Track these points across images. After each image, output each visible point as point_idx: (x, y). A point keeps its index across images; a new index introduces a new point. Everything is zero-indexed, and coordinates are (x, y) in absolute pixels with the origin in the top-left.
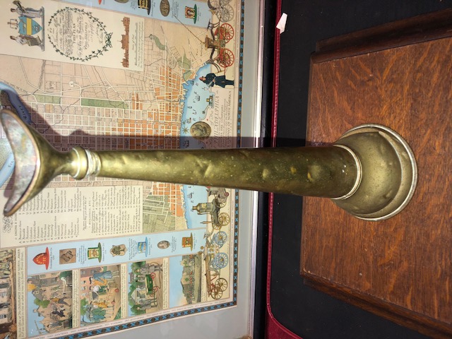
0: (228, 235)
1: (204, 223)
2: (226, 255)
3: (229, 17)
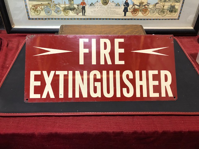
0: (60, 15)
1: (65, 3)
2: (51, 14)
3: (151, 13)
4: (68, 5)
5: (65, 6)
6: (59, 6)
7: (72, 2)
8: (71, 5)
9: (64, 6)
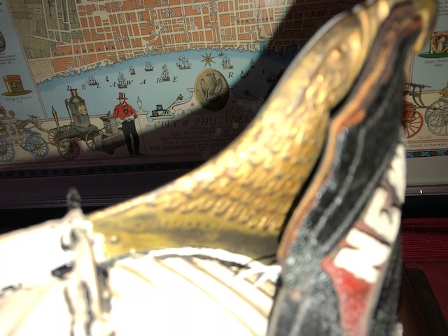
1: (54, 113)
2: (12, 159)
4: (68, 123)
5: (58, 124)
6: (36, 126)
7: (81, 108)
8: (80, 121)
9: (53, 125)
